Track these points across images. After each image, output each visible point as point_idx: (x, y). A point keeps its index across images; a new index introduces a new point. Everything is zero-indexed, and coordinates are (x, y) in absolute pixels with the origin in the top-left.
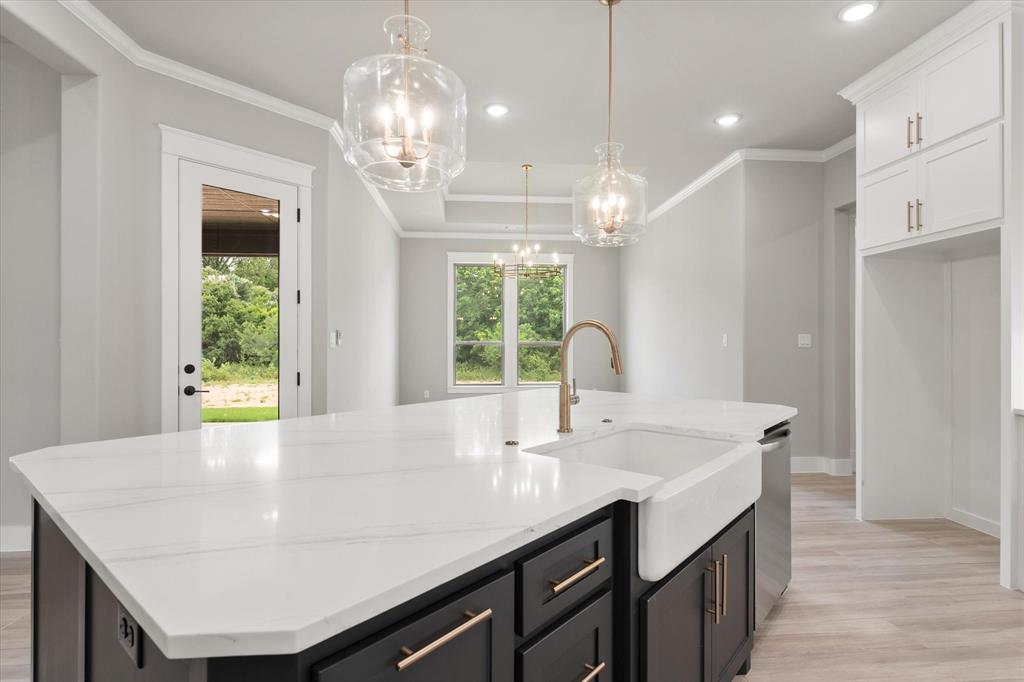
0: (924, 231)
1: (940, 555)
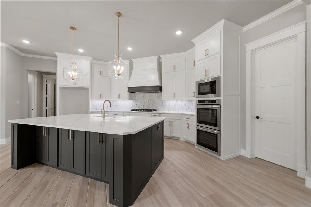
0: (76, 85)
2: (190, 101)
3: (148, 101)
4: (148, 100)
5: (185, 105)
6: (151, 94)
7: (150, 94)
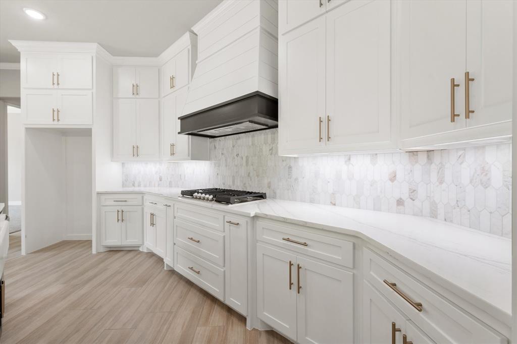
0: (60, 123)
1: (67, 254)
2: (423, 158)
3: (244, 164)
4: (244, 159)
5: (393, 178)
6: (253, 136)
7: (250, 139)
